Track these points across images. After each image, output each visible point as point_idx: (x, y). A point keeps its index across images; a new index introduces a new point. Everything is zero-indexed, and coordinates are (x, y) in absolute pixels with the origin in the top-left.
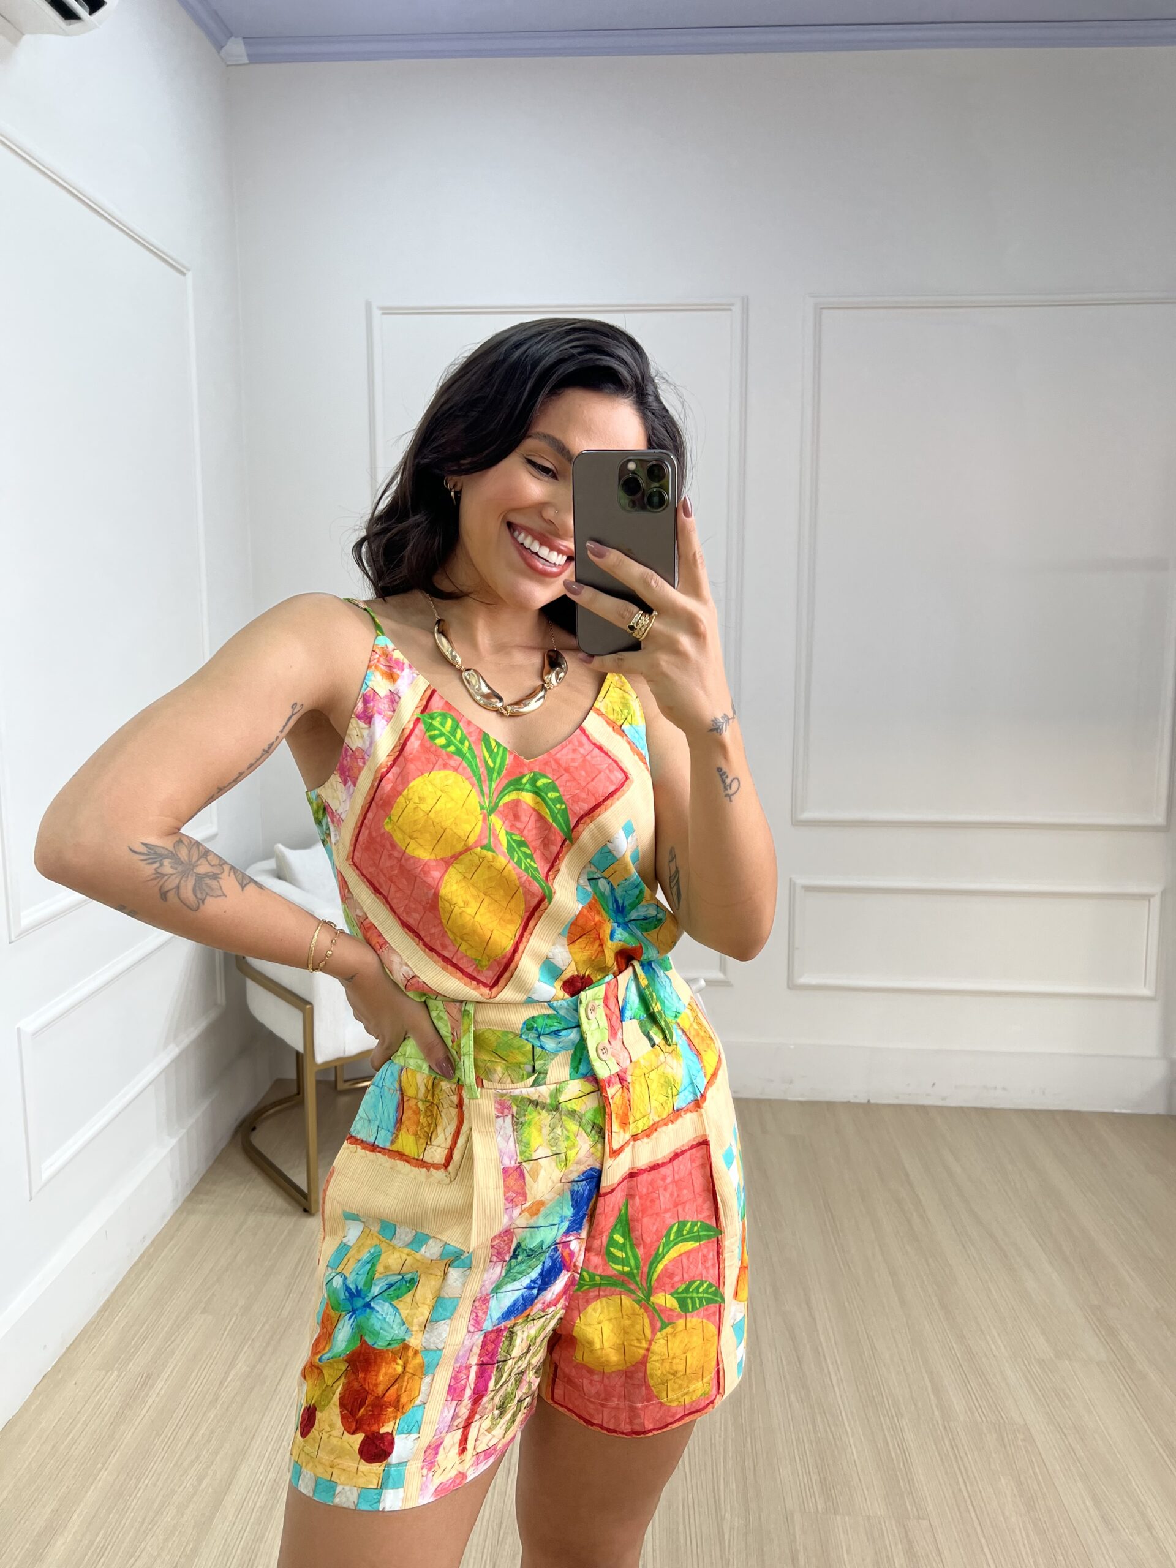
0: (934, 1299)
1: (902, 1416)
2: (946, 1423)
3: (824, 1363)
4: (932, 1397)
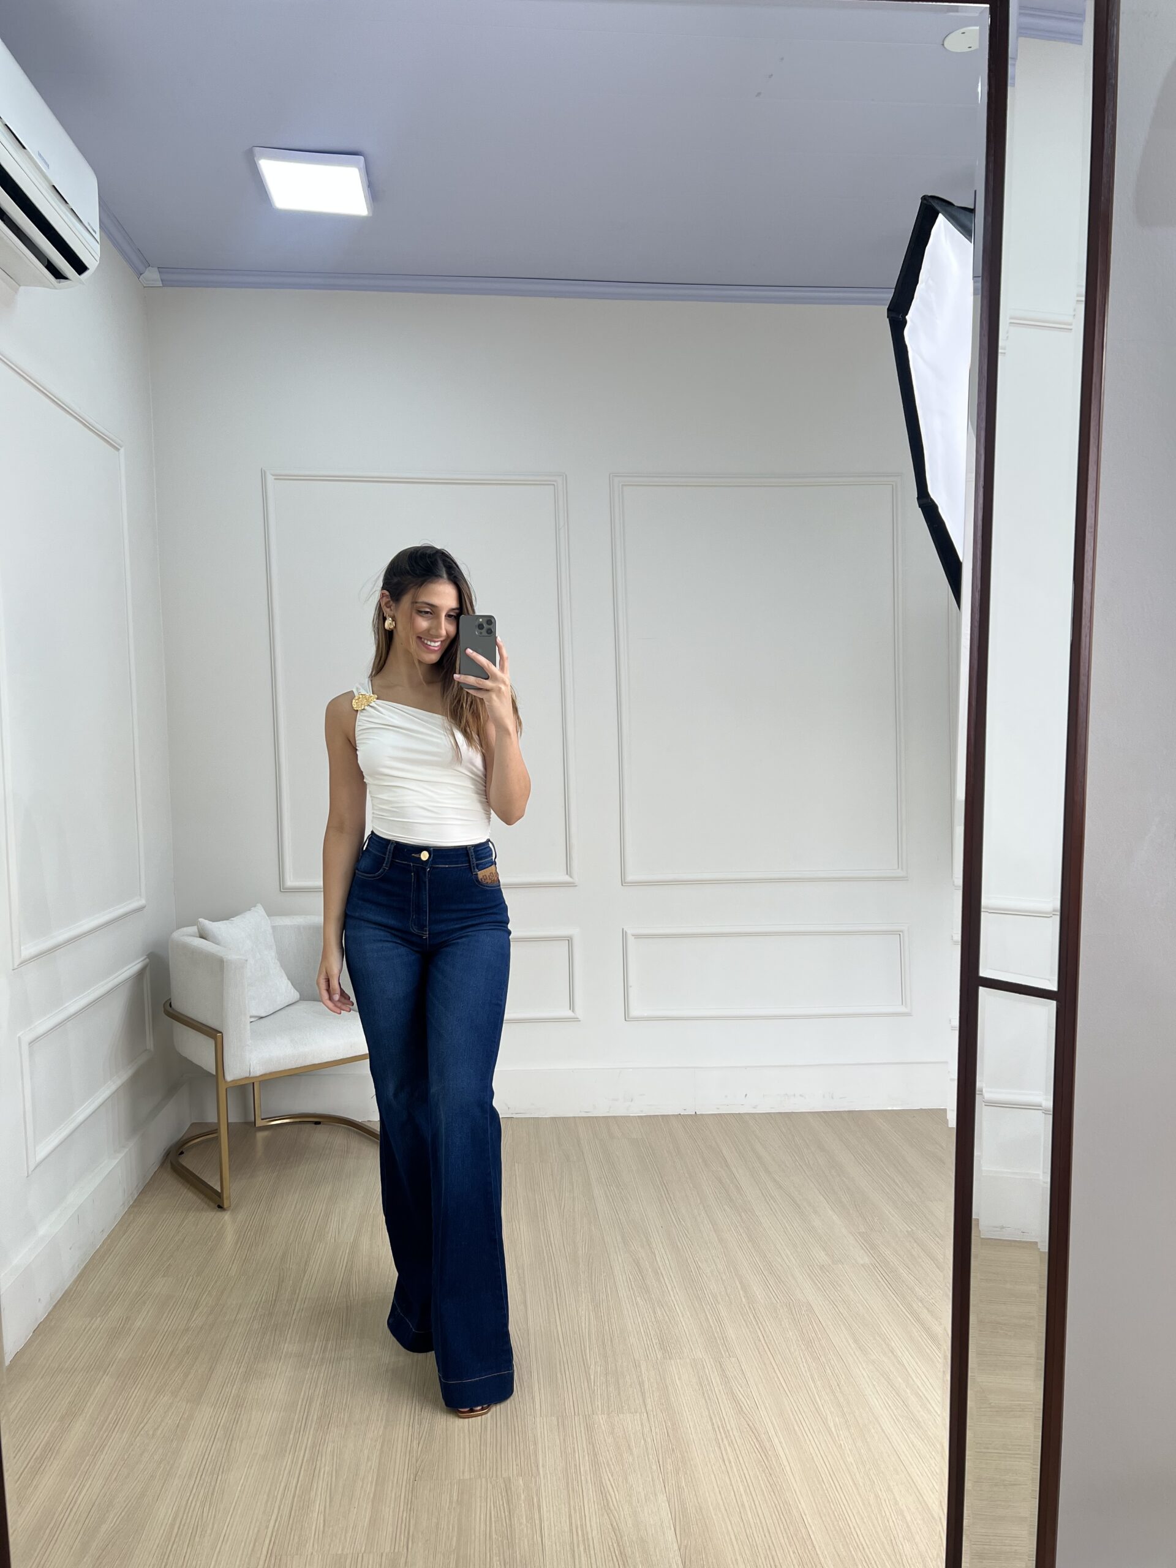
0: (744, 1235)
1: (719, 1303)
2: (750, 1305)
3: (662, 1279)
4: (741, 1292)
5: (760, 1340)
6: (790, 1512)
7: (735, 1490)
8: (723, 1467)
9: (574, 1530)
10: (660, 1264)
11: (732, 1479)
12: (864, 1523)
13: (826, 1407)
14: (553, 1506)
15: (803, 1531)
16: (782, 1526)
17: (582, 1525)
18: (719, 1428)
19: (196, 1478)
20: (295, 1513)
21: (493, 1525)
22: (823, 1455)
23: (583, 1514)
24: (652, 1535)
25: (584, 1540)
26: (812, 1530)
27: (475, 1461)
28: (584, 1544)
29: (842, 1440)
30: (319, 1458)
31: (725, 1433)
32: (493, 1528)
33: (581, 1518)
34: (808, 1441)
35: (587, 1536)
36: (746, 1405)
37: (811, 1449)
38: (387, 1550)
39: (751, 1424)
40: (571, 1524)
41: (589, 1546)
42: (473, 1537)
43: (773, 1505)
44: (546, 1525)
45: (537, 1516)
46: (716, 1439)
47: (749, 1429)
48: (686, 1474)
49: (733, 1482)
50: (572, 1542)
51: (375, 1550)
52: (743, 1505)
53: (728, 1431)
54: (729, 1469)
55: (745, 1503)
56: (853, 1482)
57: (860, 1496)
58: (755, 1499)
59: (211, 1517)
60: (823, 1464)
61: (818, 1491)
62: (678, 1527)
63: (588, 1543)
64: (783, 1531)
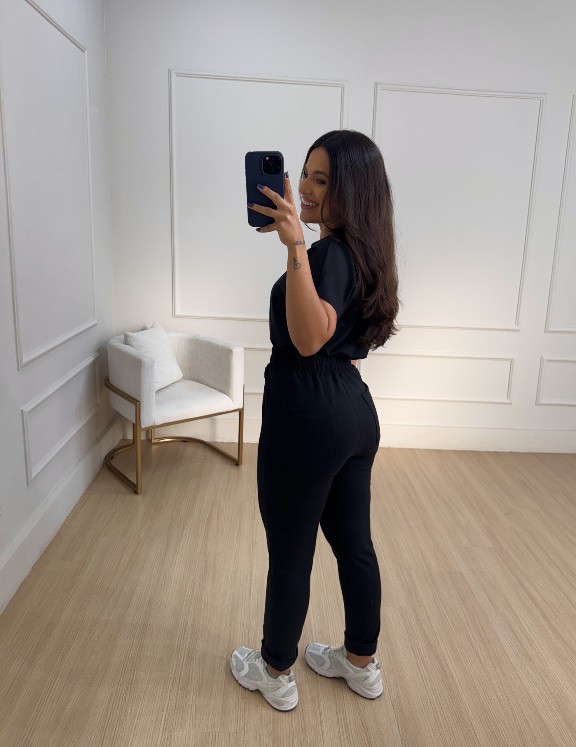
0: (422, 524)
2: (429, 571)
4: (423, 562)
5: (436, 596)
6: (463, 717)
7: (431, 700)
8: (423, 684)
9: (340, 723)
11: (428, 692)
12: (507, 728)
13: (477, 644)
15: (472, 731)
16: (460, 728)
17: (344, 719)
18: (418, 655)
19: (122, 672)
20: (179, 701)
22: (479, 678)
24: (385, 728)
25: (346, 730)
26: (477, 732)
28: (346, 733)
29: (488, 667)
30: (192, 663)
31: (421, 659)
33: (343, 714)
34: (469, 667)
35: (348, 728)
36: (432, 640)
37: (471, 673)
38: (233, 731)
39: (436, 654)
40: (338, 719)
41: (349, 735)
43: (454, 712)
44: (323, 719)
46: (417, 663)
47: (435, 657)
49: (429, 694)
50: (339, 732)
51: (226, 731)
52: (436, 711)
53: (423, 658)
54: (426, 684)
55: (437, 709)
56: (497, 697)
57: (502, 708)
58: (443, 707)
59: (130, 702)
60: (479, 684)
61: (478, 703)
62: (400, 725)
63: (349, 731)
64: (461, 731)
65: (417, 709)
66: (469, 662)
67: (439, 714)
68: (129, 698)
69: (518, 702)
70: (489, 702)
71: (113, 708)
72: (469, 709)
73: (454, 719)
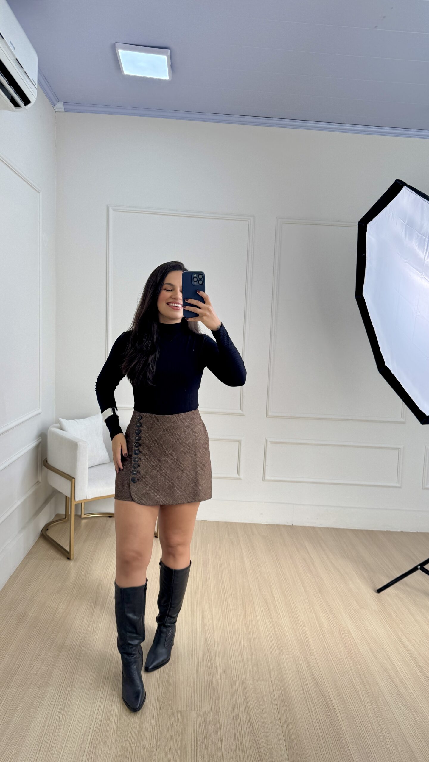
1: (306, 627)
2: (321, 628)
3: (277, 610)
4: (316, 621)
5: (325, 648)
6: (341, 741)
7: (315, 726)
8: (309, 715)
9: (237, 742)
10: (277, 603)
11: (313, 721)
12: (378, 750)
14: (227, 729)
15: (348, 752)
16: (338, 749)
17: (241, 740)
18: (306, 692)
19: (56, 698)
20: (103, 722)
21: (198, 736)
22: (357, 711)
23: (241, 734)
24: (275, 747)
25: (242, 748)
26: (353, 753)
27: (189, 701)
28: (242, 750)
29: (366, 703)
31: (309, 696)
32: (198, 738)
33: (240, 736)
34: (349, 703)
35: (243, 746)
36: (319, 682)
37: (351, 707)
38: (147, 746)
39: (322, 691)
40: (235, 739)
41: (244, 751)
42: (188, 742)
43: (334, 737)
44: (223, 738)
45: (219, 733)
46: (305, 699)
47: (321, 694)
48: (291, 716)
49: (314, 723)
50: (236, 749)
51: (141, 745)
52: (319, 736)
53: (311, 694)
54: (311, 715)
55: (320, 735)
56: (372, 727)
57: (376, 735)
58: (324, 733)
59: (63, 721)
60: (357, 716)
61: (355, 730)
62: (287, 745)
63: (244, 749)
64: (338, 751)
65: (302, 733)
66: (349, 698)
67: (321, 738)
68: (62, 719)
69: (389, 731)
70: (365, 730)
71: (49, 726)
72: (347, 735)
73: (334, 743)
